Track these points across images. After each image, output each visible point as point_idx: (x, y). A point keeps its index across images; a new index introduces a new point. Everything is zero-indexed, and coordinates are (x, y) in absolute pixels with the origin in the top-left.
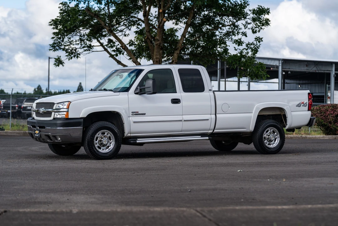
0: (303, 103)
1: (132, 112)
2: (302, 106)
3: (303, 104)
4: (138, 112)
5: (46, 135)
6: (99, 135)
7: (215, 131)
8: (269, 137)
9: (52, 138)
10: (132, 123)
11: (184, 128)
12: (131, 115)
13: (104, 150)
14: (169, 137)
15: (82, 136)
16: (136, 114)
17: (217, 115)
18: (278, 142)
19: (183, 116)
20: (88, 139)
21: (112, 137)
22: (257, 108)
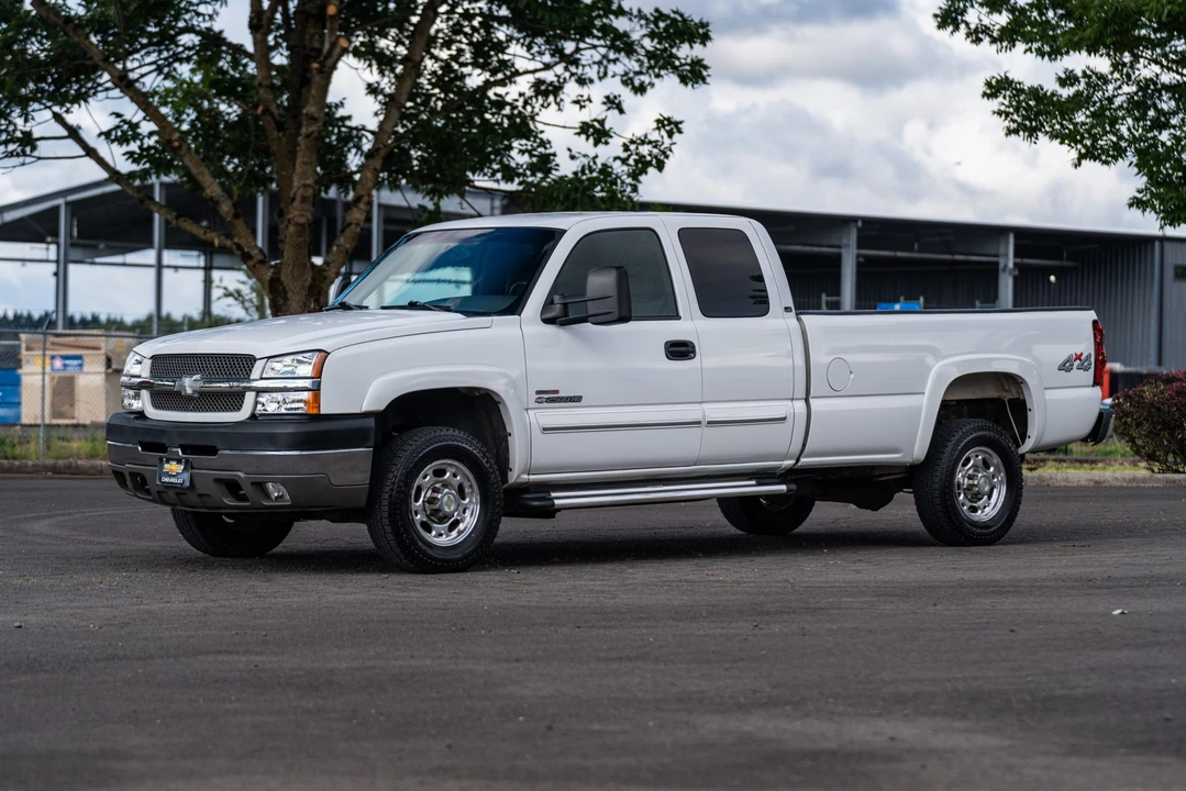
0: (1078, 357)
1: (538, 392)
2: (1075, 367)
3: (1078, 361)
4: (557, 392)
5: (218, 481)
6: (425, 477)
7: (804, 460)
8: (971, 482)
9: (247, 490)
10: (537, 432)
11: (707, 452)
12: (532, 404)
13: (441, 535)
14: (653, 485)
15: (368, 482)
16: (550, 398)
17: (811, 401)
18: (1002, 499)
19: (703, 405)
20: (391, 496)
21: (471, 486)
22: (939, 376)
